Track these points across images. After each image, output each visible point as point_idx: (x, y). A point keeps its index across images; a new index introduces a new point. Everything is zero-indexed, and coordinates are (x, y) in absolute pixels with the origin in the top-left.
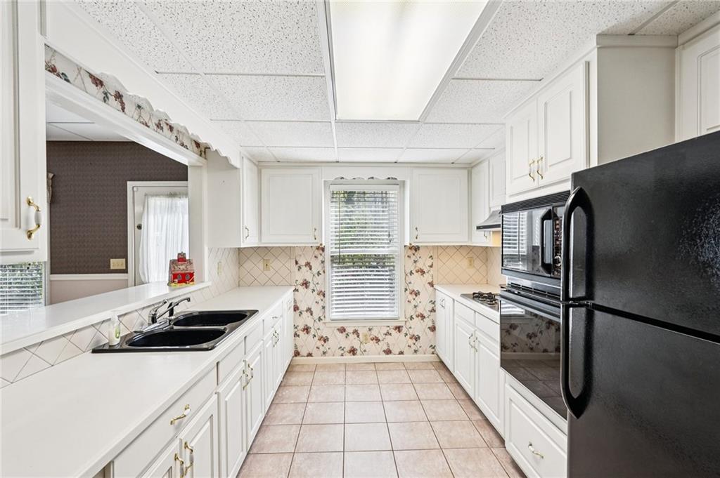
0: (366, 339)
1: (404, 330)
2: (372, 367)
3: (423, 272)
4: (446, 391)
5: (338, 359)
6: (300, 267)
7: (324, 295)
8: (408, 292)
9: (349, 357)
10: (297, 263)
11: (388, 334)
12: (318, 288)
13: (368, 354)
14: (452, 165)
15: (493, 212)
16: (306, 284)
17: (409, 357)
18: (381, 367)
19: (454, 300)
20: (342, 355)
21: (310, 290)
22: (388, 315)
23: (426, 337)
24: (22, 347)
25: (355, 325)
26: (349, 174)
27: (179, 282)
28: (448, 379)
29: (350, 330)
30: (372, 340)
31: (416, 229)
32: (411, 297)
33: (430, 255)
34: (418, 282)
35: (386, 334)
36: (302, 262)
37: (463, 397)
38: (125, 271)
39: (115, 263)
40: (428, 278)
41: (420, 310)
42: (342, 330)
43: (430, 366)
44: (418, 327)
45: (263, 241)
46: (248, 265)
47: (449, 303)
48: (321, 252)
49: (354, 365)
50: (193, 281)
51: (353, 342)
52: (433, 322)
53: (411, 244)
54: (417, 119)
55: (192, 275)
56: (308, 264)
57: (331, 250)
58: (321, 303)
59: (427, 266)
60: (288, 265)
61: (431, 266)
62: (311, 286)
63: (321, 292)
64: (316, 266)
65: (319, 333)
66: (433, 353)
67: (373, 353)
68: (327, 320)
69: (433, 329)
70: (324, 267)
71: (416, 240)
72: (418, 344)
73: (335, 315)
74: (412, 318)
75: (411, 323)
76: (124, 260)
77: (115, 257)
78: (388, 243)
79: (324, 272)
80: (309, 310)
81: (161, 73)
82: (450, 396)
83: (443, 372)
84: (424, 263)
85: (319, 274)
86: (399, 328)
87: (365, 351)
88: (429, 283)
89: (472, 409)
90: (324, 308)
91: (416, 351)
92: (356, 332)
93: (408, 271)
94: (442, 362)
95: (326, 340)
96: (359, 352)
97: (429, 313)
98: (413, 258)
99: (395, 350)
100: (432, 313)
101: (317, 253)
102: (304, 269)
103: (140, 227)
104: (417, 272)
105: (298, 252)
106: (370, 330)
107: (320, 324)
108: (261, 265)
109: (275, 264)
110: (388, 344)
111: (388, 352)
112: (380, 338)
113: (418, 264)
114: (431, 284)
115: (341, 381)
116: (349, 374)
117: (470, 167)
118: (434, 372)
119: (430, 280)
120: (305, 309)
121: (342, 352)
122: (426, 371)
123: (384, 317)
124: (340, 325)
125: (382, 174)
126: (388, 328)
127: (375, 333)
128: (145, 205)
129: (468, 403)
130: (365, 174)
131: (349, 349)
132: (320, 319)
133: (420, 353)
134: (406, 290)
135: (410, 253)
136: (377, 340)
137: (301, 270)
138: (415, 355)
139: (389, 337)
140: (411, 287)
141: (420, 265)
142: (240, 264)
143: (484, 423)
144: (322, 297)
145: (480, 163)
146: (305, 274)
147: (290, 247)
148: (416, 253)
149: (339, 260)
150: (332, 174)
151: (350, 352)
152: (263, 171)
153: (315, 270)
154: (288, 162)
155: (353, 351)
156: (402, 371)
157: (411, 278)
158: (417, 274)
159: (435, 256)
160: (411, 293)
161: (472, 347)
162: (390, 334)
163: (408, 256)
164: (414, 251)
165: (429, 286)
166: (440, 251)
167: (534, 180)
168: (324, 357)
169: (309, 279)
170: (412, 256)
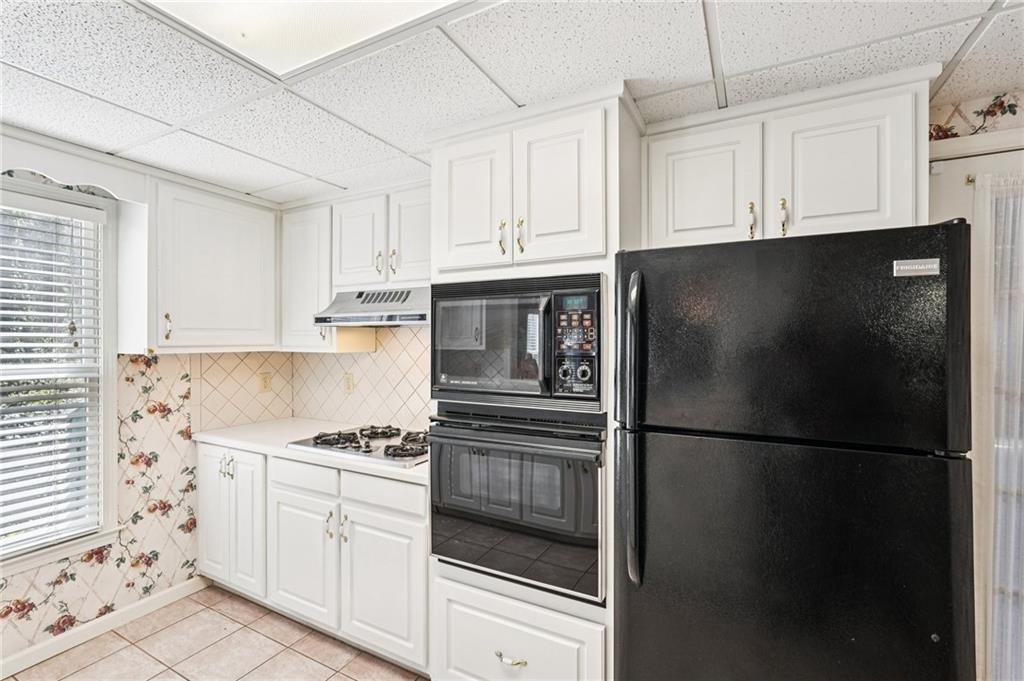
1: (115, 552)
3: (165, 411)
4: (259, 641)
8: (127, 461)
14: (246, 197)
15: (338, 294)
17: (130, 608)
19: (266, 457)
22: (66, 529)
23: (174, 551)
28: (246, 614)
30: (6, 613)
31: (167, 316)
32: (133, 472)
33: (183, 373)
34: (153, 434)
35: (56, 583)
37: (297, 635)
40: (177, 421)
41: (158, 495)
43: (193, 607)
44: (154, 533)
47: (248, 466)
52: (191, 511)
53: (151, 351)
59: (176, 397)
61: (186, 397)
66: (191, 576)
69: (191, 526)
71: (163, 341)
72: (154, 570)
74: (136, 518)
75: (137, 530)
78: (70, 350)
82: (271, 648)
83: (227, 606)
84: (167, 390)
86: (99, 555)
88: (181, 433)
89: (327, 648)
91: (147, 590)
93: (128, 413)
94: (213, 587)
97: (181, 495)
98: (141, 382)
99: (85, 610)
100: (191, 493)
104: (152, 411)
110: (62, 606)
111: (66, 623)
112: (36, 600)
113: (152, 394)
114: (187, 434)
117: (281, 210)
118: (205, 615)
119: (183, 426)
126: (64, 565)
129: (313, 642)
133: (162, 589)
134: (121, 456)
135: (132, 370)
136: (25, 609)
138: (147, 599)
139: (65, 587)
140: (135, 449)
141: (158, 396)
143: (361, 663)
145: (307, 206)
148: (149, 372)
156: (124, 654)
157: (137, 429)
158: (152, 416)
159: (194, 375)
160: (135, 462)
161: (331, 536)
162: (72, 577)
163: (128, 379)
164: (143, 367)
165: (180, 438)
166: (207, 363)
167: (504, 252)
170: (138, 379)
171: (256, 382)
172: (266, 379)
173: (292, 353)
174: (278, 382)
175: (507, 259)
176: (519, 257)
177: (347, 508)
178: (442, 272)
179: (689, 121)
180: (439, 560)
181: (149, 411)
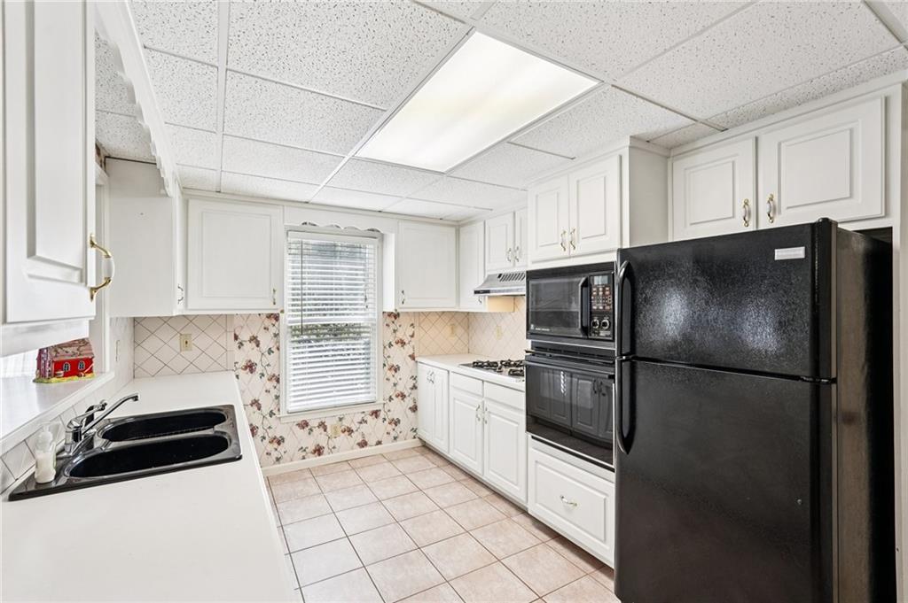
0: (336, 433)
1: (382, 415)
2: (346, 466)
3: (403, 343)
4: (442, 475)
5: (298, 464)
6: (241, 344)
7: (278, 381)
8: (386, 368)
9: (313, 460)
10: (236, 338)
11: (363, 421)
12: (270, 371)
13: (338, 451)
14: (440, 221)
15: (489, 276)
16: (250, 367)
17: (388, 446)
18: (358, 464)
20: (304, 458)
21: (256, 375)
22: (362, 398)
23: (407, 421)
25: (322, 415)
26: (322, 220)
27: (66, 375)
28: (440, 462)
29: (314, 423)
30: (343, 432)
31: (403, 292)
32: (390, 374)
33: (411, 323)
34: (398, 356)
35: (361, 423)
36: (244, 336)
37: (463, 477)
40: (408, 350)
41: (400, 389)
42: (304, 425)
43: (415, 453)
44: (398, 409)
45: (189, 307)
46: (152, 344)
47: (440, 376)
48: (274, 321)
49: (321, 468)
50: (91, 371)
51: (319, 438)
52: (415, 401)
53: (396, 310)
54: (442, 171)
55: (89, 362)
56: (254, 339)
57: (289, 319)
58: (274, 392)
59: (408, 336)
60: (222, 341)
61: (412, 336)
62: (259, 369)
63: (274, 376)
64: (266, 341)
65: (271, 434)
66: (414, 438)
67: (345, 448)
68: (283, 413)
69: (414, 409)
70: (278, 342)
71: (401, 305)
72: (398, 428)
73: (292, 407)
74: (391, 399)
75: (391, 405)
78: (365, 310)
79: (278, 349)
80: (255, 403)
81: (150, 49)
82: (449, 479)
83: (431, 456)
84: (404, 332)
85: (270, 351)
86: (376, 413)
87: (334, 448)
88: (410, 356)
89: (478, 486)
90: (277, 397)
91: (395, 438)
92: (322, 425)
93: (387, 343)
94: (426, 447)
95: (280, 441)
96: (326, 450)
97: (410, 391)
98: (392, 327)
99: (372, 440)
100: (414, 391)
101: (268, 323)
102: (248, 346)
104: (397, 343)
105: (237, 322)
106: (341, 419)
107: (272, 421)
108: (176, 343)
109: (200, 341)
110: (363, 434)
111: (363, 444)
112: (354, 429)
113: (397, 333)
114: (412, 357)
115: (316, 490)
116: (321, 480)
117: (458, 226)
118: (421, 458)
119: (411, 353)
120: (249, 403)
121: (304, 454)
122: (412, 459)
123: (359, 401)
124: (300, 419)
125: (363, 224)
126: (363, 415)
127: (346, 423)
129: (471, 482)
131: (313, 448)
132: (271, 414)
133: (402, 440)
134: (384, 365)
135: (389, 320)
136: (350, 431)
137: (243, 348)
138: (395, 443)
139: (363, 426)
140: (390, 362)
141: (400, 335)
142: (136, 343)
143: (494, 497)
144: (275, 383)
145: (471, 223)
146: (250, 352)
147: (226, 315)
148: (396, 321)
149: (304, 333)
150: (296, 218)
151: (315, 452)
152: (192, 202)
153: (264, 347)
154: (233, 194)
155: (318, 451)
156: (386, 464)
157: (391, 351)
158: (397, 346)
159: (416, 324)
160: (390, 369)
161: (479, 419)
162: (366, 422)
163: (387, 325)
164: (393, 319)
165: (409, 358)
166: (422, 318)
167: (565, 249)
168: (277, 466)
169: (255, 360)
170: (391, 325)
171: (448, 330)
172: (453, 328)
173: (468, 313)
174: (460, 331)
175: (566, 254)
176: (573, 252)
177: (488, 404)
178: (534, 262)
179: (699, 144)
180: (533, 437)
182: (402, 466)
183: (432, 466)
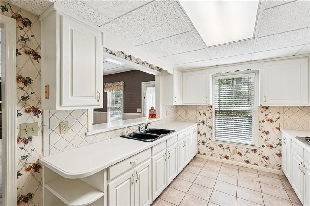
0: (234, 153)
1: (258, 152)
2: (237, 168)
3: (272, 121)
4: (284, 194)
5: (218, 159)
6: (201, 115)
7: (212, 128)
8: (261, 132)
9: (224, 160)
10: (199, 113)
11: (247, 152)
12: (209, 124)
13: (235, 161)
16: (203, 122)
17: (261, 167)
18: (242, 169)
19: (291, 140)
20: (221, 158)
21: (205, 125)
23: (274, 160)
24: (103, 132)
25: (229, 145)
26: (223, 70)
27: (151, 117)
29: (225, 146)
30: (238, 154)
31: (265, 96)
32: (263, 135)
33: (277, 112)
34: (267, 126)
35: (246, 152)
36: (202, 112)
37: (297, 201)
38: (141, 113)
39: (138, 110)
40: (275, 125)
41: (270, 143)
42: (221, 146)
44: (267, 152)
45: (184, 103)
46: (179, 113)
47: (288, 141)
48: (210, 108)
49: (227, 164)
50: (156, 117)
51: (226, 152)
52: (280, 151)
53: (261, 105)
54: (252, 37)
55: (155, 115)
56: (204, 113)
57: (215, 107)
58: (210, 132)
59: (275, 118)
60: (195, 113)
61: (278, 118)
62: (206, 123)
63: (210, 126)
64: (208, 114)
65: (209, 145)
66: (279, 169)
67: (239, 161)
68: (213, 140)
69: (280, 155)
70: (212, 115)
72: (268, 162)
73: (217, 138)
74: (263, 146)
75: (264, 149)
76: (140, 109)
77: (138, 108)
79: (212, 117)
80: (204, 134)
81: (138, 46)
83: (284, 182)
84: (273, 115)
85: (209, 118)
86: (255, 151)
87: (233, 158)
88: (277, 128)
90: (212, 134)
91: (266, 166)
92: (228, 148)
93: (261, 120)
94: (285, 176)
95: (212, 149)
96: (230, 158)
97: (276, 145)
98: (265, 113)
99: (253, 162)
100: (280, 146)
101: (209, 108)
102: (203, 115)
103: (145, 98)
104: (268, 121)
105: (200, 108)
106: (236, 148)
107: (210, 141)
108: (184, 113)
109: (190, 113)
110: (247, 158)
111: (247, 162)
112: (243, 154)
113: (268, 116)
114: (279, 129)
115: (218, 170)
116: (223, 168)
118: (277, 180)
119: (278, 126)
120: (203, 134)
121: (221, 156)
122: (271, 178)
123: (245, 143)
124: (220, 143)
125: (242, 69)
126: (248, 150)
127: (239, 150)
128: (146, 90)
130: (232, 70)
131: (225, 156)
132: (210, 139)
133: (270, 168)
134: (260, 130)
135: (262, 110)
136: (241, 155)
137: (201, 116)
138: (265, 168)
139: (248, 154)
140: (263, 129)
141: (270, 117)
142: (176, 112)
144: (211, 129)
146: (203, 118)
147: (196, 106)
148: (267, 110)
149: (219, 112)
150: (215, 71)
151: (225, 157)
152: (184, 73)
153: (207, 116)
154: (194, 69)
155: (227, 157)
157: (264, 124)
158: (268, 122)
159: (281, 112)
160: (263, 132)
162: (249, 153)
163: (261, 112)
164: (265, 109)
165: (276, 130)
166: (285, 110)
168: (211, 157)
169: (205, 120)
170: (264, 112)
181: (267, 120)
182: (262, 179)
183: (281, 186)
